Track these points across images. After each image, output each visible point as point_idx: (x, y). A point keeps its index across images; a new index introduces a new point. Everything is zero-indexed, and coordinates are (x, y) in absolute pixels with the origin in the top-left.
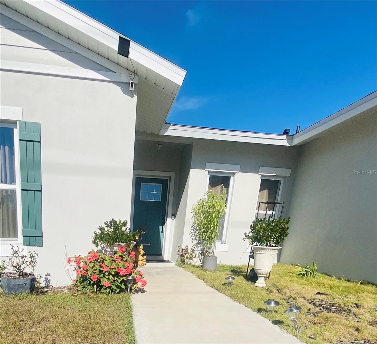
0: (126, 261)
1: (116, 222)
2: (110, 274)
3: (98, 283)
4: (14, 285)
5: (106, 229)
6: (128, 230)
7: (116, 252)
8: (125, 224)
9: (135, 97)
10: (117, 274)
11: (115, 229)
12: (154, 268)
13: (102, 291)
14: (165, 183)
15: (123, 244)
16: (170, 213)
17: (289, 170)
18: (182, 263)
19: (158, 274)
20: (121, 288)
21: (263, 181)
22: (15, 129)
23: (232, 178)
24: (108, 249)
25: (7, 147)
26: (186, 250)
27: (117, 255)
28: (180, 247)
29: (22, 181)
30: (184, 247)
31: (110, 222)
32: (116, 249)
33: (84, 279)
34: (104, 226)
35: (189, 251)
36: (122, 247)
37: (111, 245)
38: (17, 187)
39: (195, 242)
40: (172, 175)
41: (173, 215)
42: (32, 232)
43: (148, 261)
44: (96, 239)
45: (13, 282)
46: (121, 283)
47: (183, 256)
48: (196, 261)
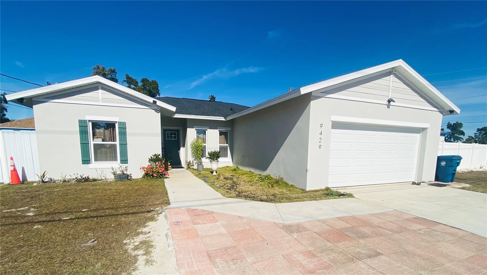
0: (161, 168)
1: (156, 155)
2: (156, 172)
3: (152, 175)
4: (122, 177)
5: (153, 157)
6: (161, 157)
7: (157, 165)
8: (160, 155)
9: (160, 113)
10: (158, 172)
11: (156, 157)
12: (175, 171)
13: (154, 178)
14: (178, 131)
15: (160, 162)
16: (182, 145)
17: (230, 128)
18: (189, 168)
19: (176, 173)
20: (160, 177)
21: (220, 132)
22: (116, 124)
23: (206, 131)
24: (154, 164)
25: (111, 129)
26: (190, 162)
27: (158, 166)
28: (187, 161)
29: (120, 141)
30: (188, 161)
31: (154, 155)
32: (157, 164)
33: (147, 174)
34: (152, 156)
35: (191, 162)
36: (159, 163)
37: (155, 163)
38: (117, 143)
39: (194, 158)
40: (181, 128)
41: (183, 146)
42: (124, 159)
43: (173, 168)
44: (149, 160)
45: (121, 176)
46: (160, 175)
47: (188, 165)
48: (195, 167)
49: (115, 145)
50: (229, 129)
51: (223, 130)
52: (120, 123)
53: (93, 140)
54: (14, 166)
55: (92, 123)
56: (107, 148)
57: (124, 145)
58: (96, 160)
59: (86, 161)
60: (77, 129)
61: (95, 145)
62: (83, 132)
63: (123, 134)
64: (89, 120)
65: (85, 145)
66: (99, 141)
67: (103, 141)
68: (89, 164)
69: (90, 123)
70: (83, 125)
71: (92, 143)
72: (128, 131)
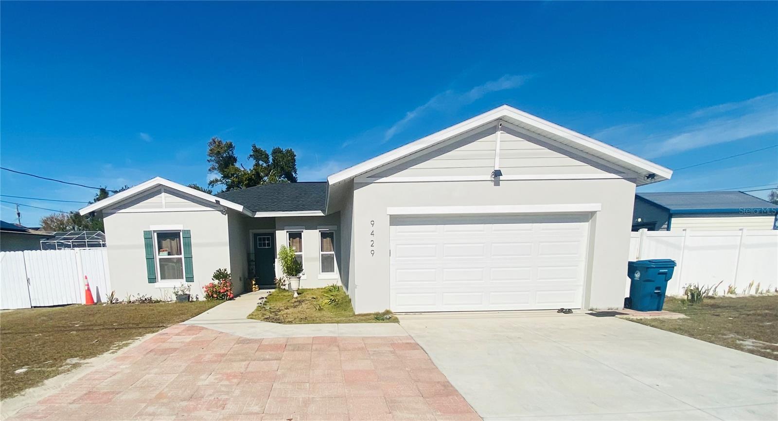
3: (212, 295)
4: (183, 298)
9: (227, 215)
10: (220, 292)
14: (272, 235)
15: (224, 279)
17: (336, 226)
21: (321, 234)
22: (180, 233)
23: (302, 233)
26: (280, 279)
29: (185, 254)
30: (278, 279)
32: (222, 281)
33: (208, 295)
35: (282, 280)
38: (182, 256)
42: (189, 276)
43: (261, 288)
45: (181, 297)
47: (278, 284)
49: (181, 259)
50: (335, 228)
51: (326, 229)
52: (184, 231)
53: (159, 253)
54: (88, 285)
55: (157, 234)
56: (173, 262)
57: (189, 258)
58: (163, 277)
59: (152, 280)
60: (142, 242)
61: (160, 259)
62: (149, 246)
63: (188, 245)
64: (154, 231)
65: (150, 259)
66: (164, 255)
67: (169, 254)
68: (155, 283)
69: (156, 234)
70: (148, 236)
71: (158, 257)
72: (193, 241)
